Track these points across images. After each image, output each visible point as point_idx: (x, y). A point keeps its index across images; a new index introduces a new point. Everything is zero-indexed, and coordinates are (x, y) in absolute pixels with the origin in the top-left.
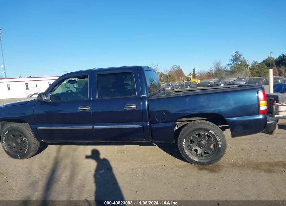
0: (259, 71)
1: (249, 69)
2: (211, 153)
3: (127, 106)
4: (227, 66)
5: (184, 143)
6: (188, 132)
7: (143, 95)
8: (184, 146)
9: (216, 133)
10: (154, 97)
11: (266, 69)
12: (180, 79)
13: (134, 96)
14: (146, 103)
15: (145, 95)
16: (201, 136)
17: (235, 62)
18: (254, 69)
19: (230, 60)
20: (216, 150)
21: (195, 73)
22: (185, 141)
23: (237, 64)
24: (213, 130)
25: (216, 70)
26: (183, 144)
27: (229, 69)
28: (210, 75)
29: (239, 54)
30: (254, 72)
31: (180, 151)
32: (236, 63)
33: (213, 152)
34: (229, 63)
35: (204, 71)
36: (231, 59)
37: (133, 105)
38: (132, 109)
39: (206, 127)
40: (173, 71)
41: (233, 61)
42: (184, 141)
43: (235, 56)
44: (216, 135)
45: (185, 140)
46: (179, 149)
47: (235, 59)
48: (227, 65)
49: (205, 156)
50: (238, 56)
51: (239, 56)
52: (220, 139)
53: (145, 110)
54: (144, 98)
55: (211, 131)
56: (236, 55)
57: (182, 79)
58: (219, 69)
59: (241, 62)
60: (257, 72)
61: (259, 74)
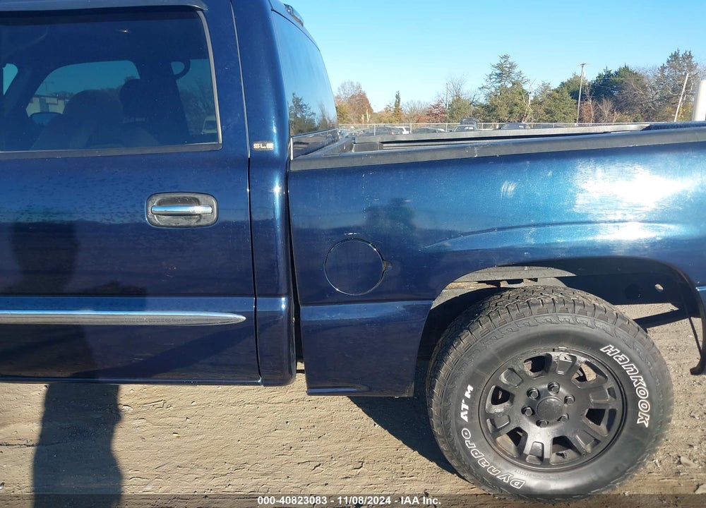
0: (553, 108)
1: (529, 103)
2: (588, 449)
3: (160, 204)
4: (480, 92)
5: (464, 406)
6: (491, 349)
7: (257, 146)
8: (466, 419)
9: (635, 356)
10: (319, 158)
11: (569, 105)
12: (363, 118)
13: (205, 146)
14: (277, 190)
15: (270, 146)
16: (552, 367)
17: (499, 82)
18: (540, 103)
19: (486, 77)
20: (621, 438)
21: (401, 104)
22: (472, 393)
23: (503, 90)
24: (624, 346)
25: (450, 100)
26: (458, 411)
27: (482, 100)
28: (434, 114)
29: (510, 63)
30: (541, 111)
31: (439, 441)
32: (500, 84)
33: (603, 446)
34: (485, 84)
35: (419, 102)
36: (491, 75)
37: (197, 202)
38: (193, 222)
39: (587, 330)
40: (343, 96)
41: (494, 80)
42: (468, 395)
43: (500, 66)
44: (631, 370)
45: (470, 388)
46: (437, 430)
47: (499, 75)
48: (480, 88)
49: (558, 464)
50: (506, 67)
51: (510, 68)
52: (648, 388)
53: (269, 224)
54: (264, 163)
55: (609, 350)
56: (502, 64)
57: (366, 119)
58: (458, 99)
59: (514, 84)
60: (548, 112)
61: (551, 116)
